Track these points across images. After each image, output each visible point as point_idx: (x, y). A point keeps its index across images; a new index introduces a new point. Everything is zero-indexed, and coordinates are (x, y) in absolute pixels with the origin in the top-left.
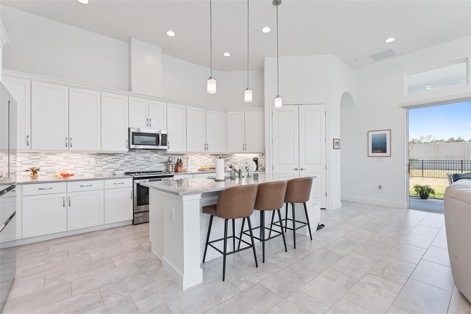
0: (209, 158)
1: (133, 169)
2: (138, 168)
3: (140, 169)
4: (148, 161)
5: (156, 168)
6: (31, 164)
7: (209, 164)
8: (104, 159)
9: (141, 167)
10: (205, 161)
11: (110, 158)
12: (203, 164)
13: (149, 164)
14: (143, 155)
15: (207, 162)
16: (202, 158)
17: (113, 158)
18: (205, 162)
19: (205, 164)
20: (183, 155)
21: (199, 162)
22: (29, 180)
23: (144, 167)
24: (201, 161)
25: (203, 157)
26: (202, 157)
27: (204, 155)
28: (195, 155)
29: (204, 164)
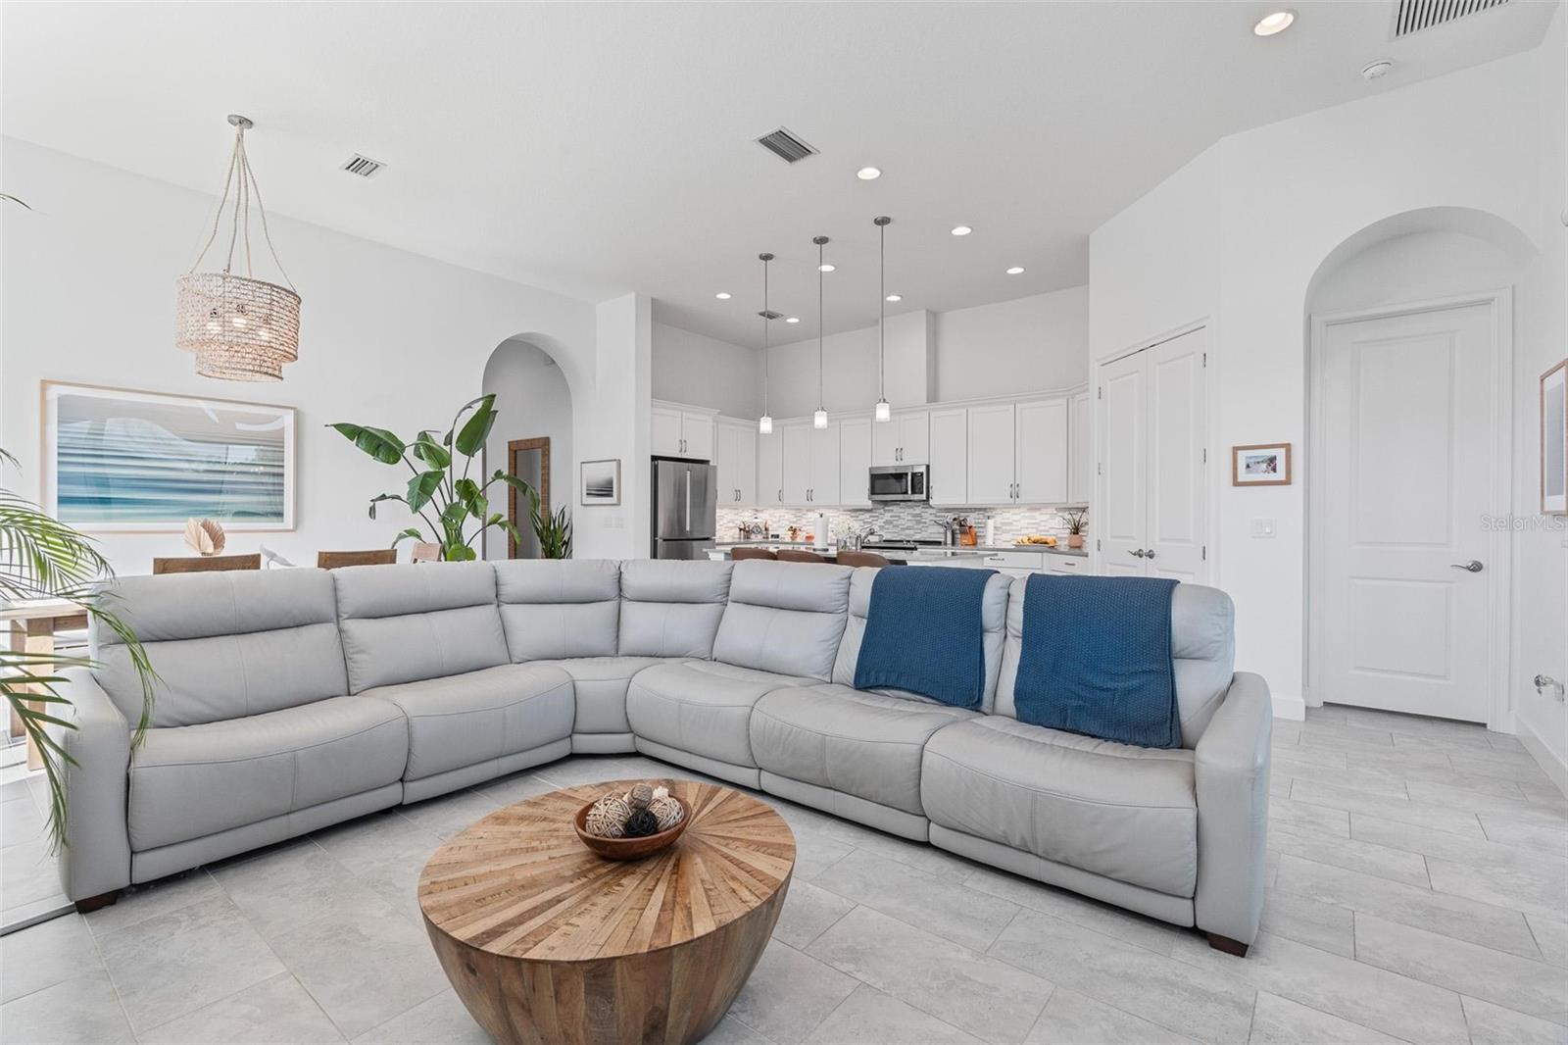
0: (1053, 517)
1: (896, 535)
2: (903, 533)
3: (906, 535)
4: (918, 522)
5: (932, 536)
6: (794, 522)
7: (1052, 532)
8: (861, 517)
9: (908, 532)
10: (1043, 523)
11: (867, 515)
12: (1034, 530)
13: (920, 527)
14: (911, 511)
15: (1047, 528)
16: (1034, 518)
17: (871, 517)
18: (1041, 528)
19: (1041, 531)
20: (985, 509)
21: (1026, 525)
22: (790, 540)
23: (912, 532)
24: (1028, 524)
25: (1037, 514)
26: (1034, 514)
27: (1039, 509)
28: (1012, 511)
29: (1038, 531)
